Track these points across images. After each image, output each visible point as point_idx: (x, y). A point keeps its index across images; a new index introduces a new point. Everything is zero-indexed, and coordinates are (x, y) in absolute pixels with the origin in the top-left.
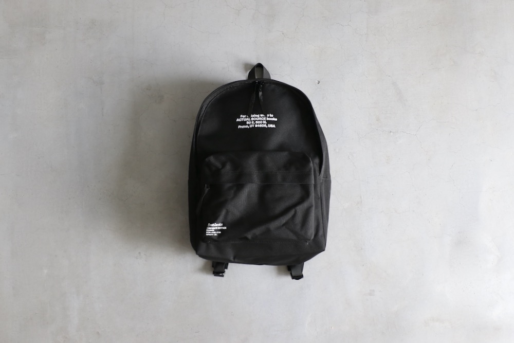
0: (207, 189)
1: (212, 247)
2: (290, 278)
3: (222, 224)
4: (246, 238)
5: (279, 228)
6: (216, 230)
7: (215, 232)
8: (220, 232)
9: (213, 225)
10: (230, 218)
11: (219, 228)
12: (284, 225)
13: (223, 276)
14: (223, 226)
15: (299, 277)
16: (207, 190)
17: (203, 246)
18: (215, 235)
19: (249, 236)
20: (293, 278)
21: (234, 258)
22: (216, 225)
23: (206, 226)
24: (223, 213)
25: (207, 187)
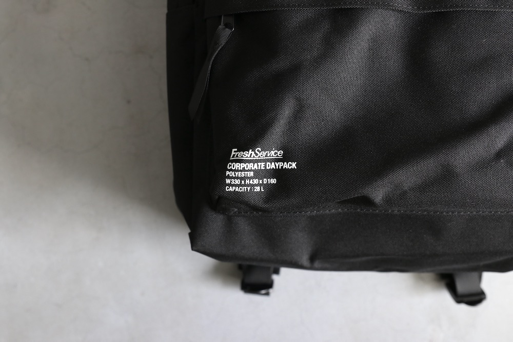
0: (228, 32)
1: (244, 226)
2: (445, 296)
3: (280, 153)
4: (367, 201)
5: (483, 166)
6: (258, 174)
7: (256, 181)
8: (273, 181)
9: (248, 155)
10: (309, 129)
11: (272, 166)
12: (499, 155)
13: (267, 294)
14: (284, 159)
15: (475, 298)
16: (225, 34)
17: (215, 223)
18: (258, 189)
19: (378, 193)
20: (460, 298)
21: (312, 259)
22: (262, 155)
23: (226, 159)
24: (286, 111)
25: (227, 26)
